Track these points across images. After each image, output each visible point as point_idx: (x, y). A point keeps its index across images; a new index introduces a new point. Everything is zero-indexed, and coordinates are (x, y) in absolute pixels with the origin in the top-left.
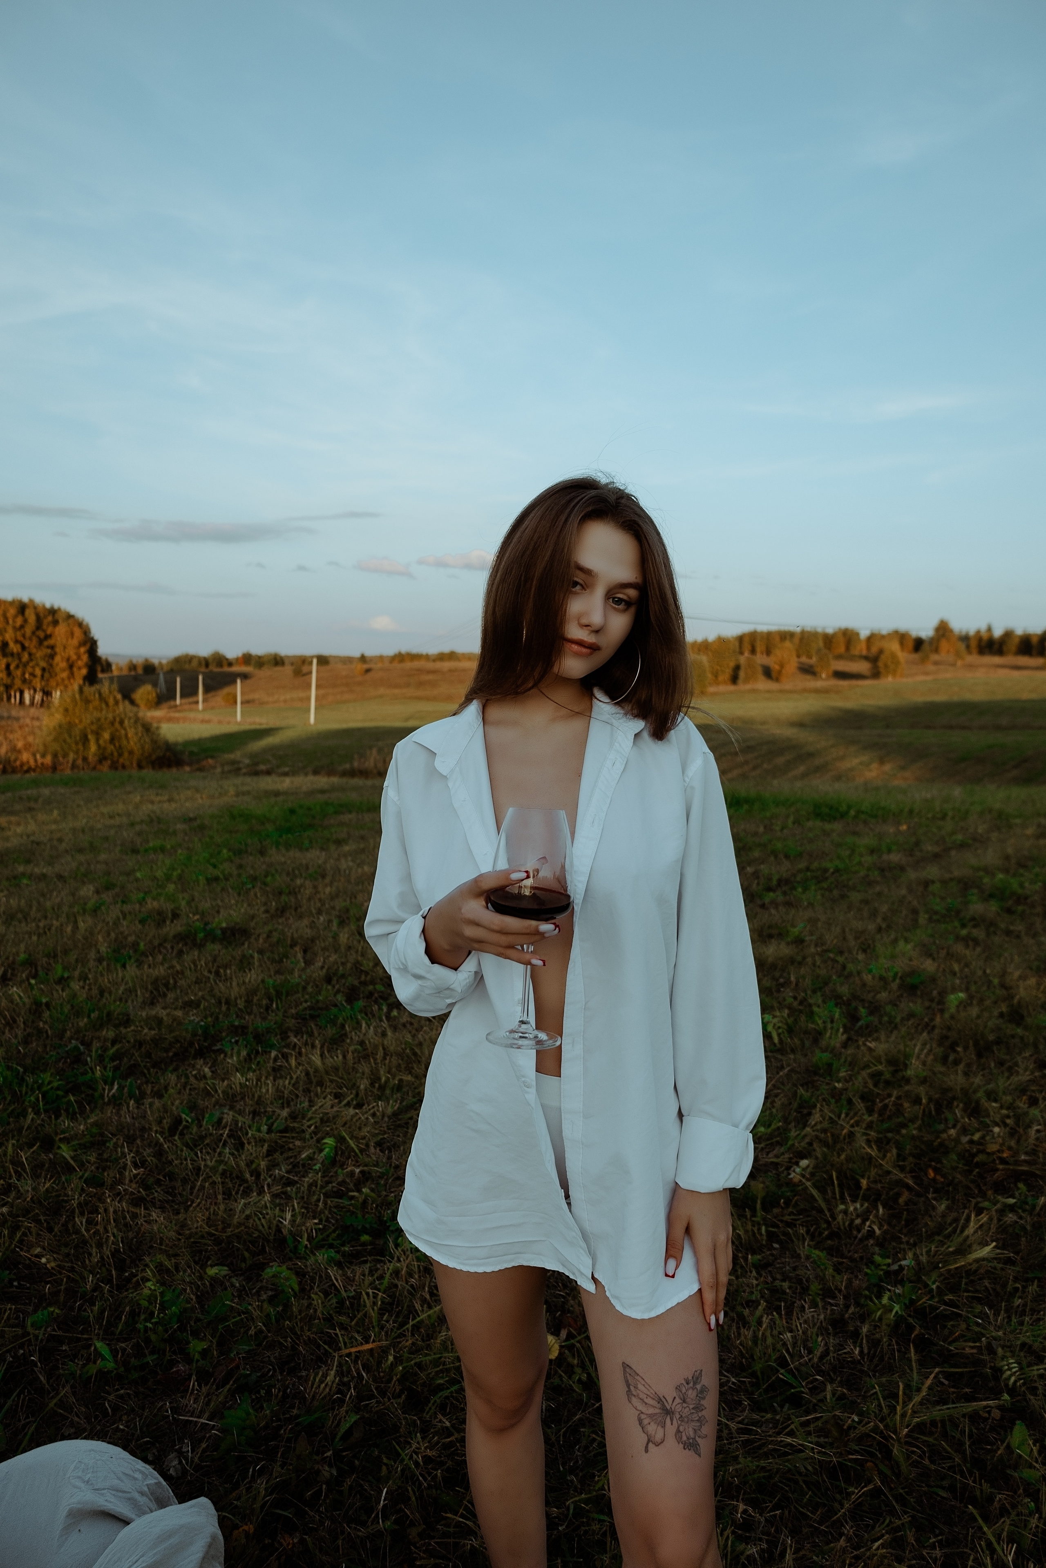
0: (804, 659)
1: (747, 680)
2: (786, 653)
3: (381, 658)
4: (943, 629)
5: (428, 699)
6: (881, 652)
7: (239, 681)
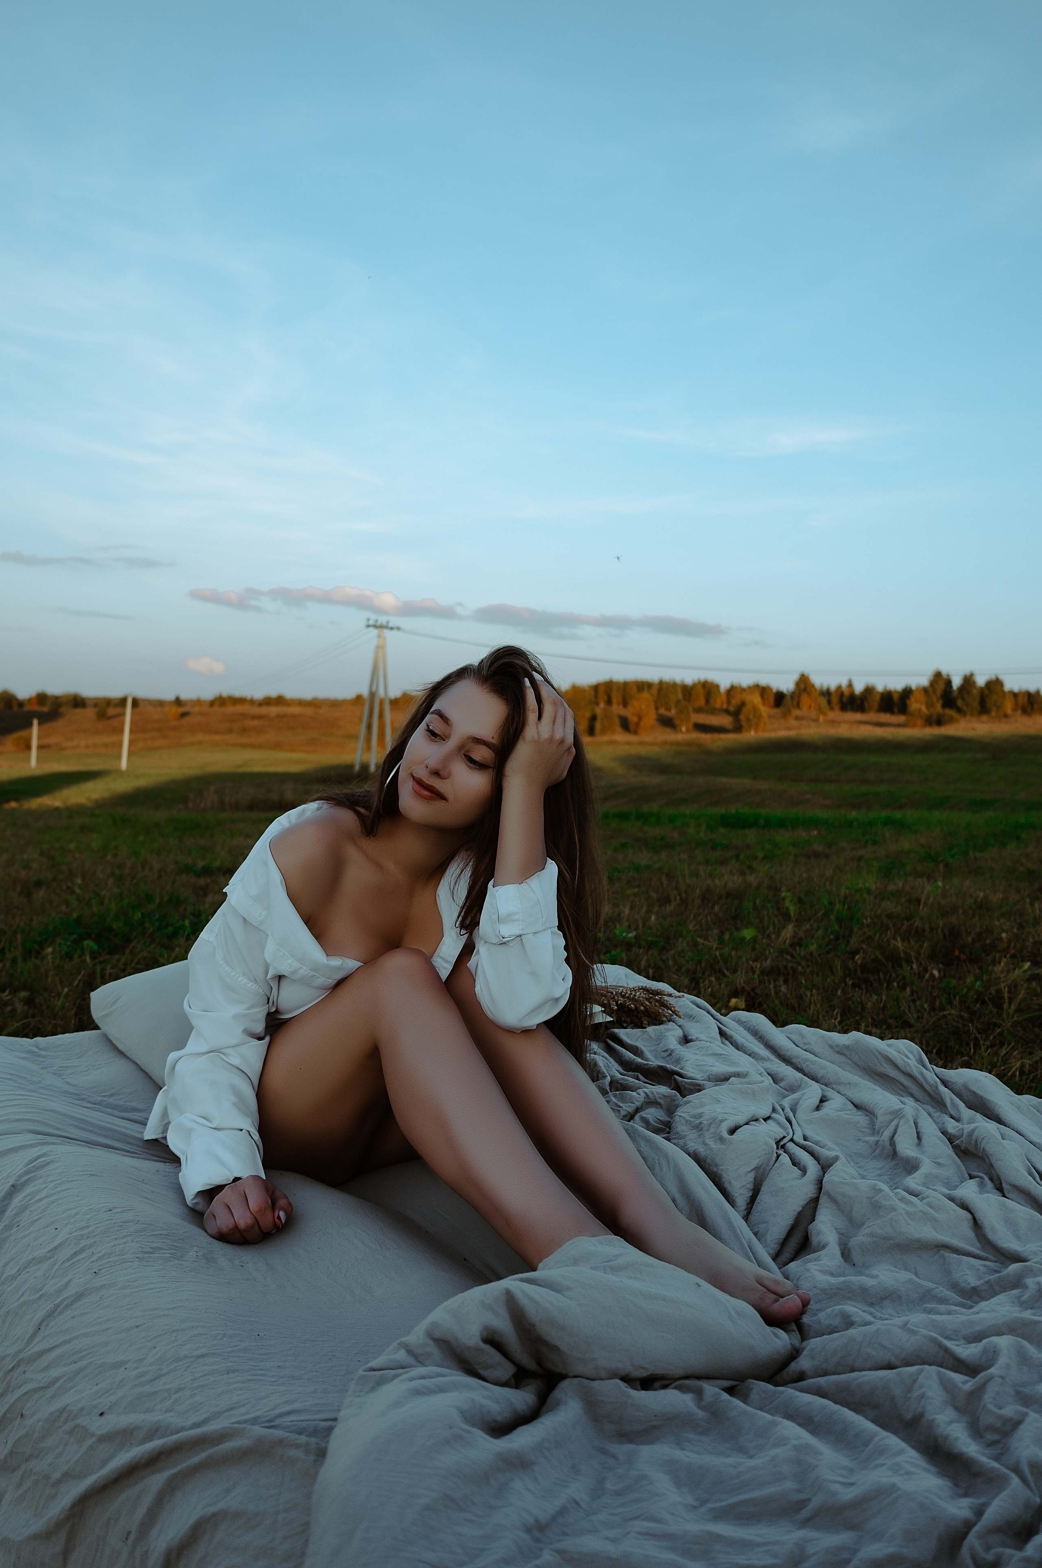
0: (662, 711)
1: (603, 732)
2: (644, 704)
3: (198, 702)
4: (804, 683)
5: (253, 746)
6: (743, 704)
7: (35, 722)
